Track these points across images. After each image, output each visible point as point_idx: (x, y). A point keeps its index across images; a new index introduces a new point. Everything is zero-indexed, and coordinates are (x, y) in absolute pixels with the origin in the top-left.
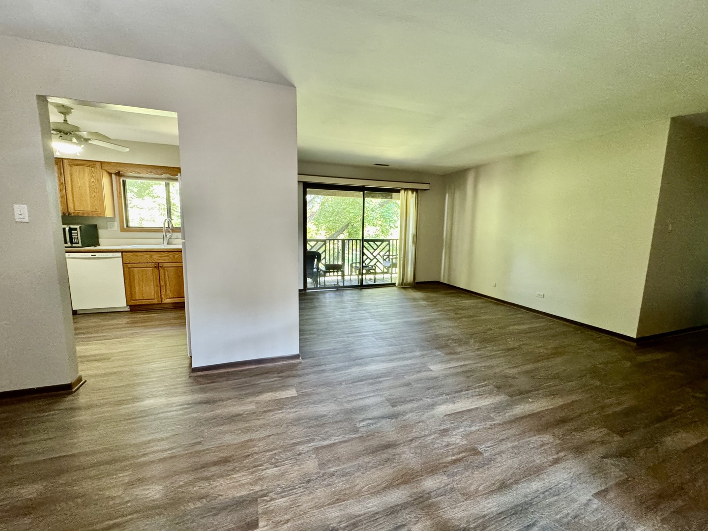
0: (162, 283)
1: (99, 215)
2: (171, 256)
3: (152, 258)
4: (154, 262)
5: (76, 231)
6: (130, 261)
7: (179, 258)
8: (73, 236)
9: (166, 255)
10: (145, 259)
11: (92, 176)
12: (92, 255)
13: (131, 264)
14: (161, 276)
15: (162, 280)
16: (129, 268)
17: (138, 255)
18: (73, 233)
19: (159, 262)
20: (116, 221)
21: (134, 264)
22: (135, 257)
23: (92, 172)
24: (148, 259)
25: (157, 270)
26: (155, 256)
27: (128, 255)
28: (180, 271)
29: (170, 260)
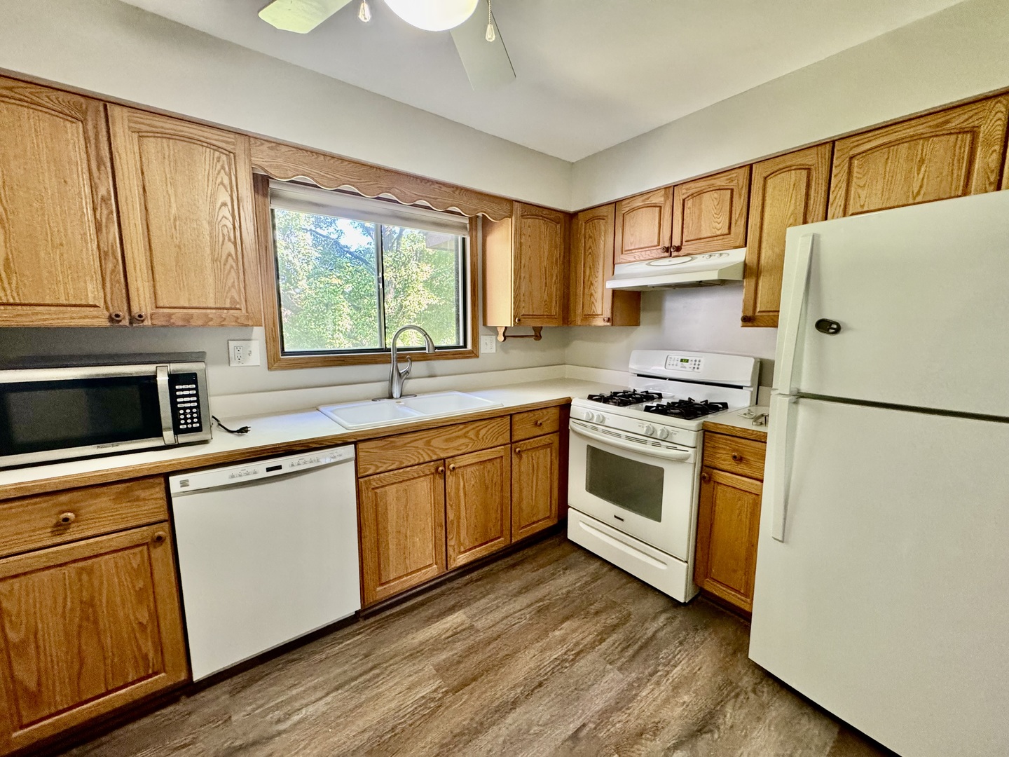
3: (432, 446)
4: (434, 457)
5: (194, 386)
6: (377, 467)
7: (489, 438)
8: (179, 406)
9: (460, 433)
10: (413, 455)
11: (222, 183)
12: (269, 470)
13: (378, 476)
14: (449, 494)
15: (451, 506)
16: (373, 489)
17: (398, 444)
18: (178, 393)
19: (443, 455)
20: (253, 337)
21: (387, 474)
22: (390, 453)
23: (223, 167)
24: (421, 451)
25: (441, 479)
26: (438, 439)
27: (371, 450)
28: (489, 471)
29: (471, 445)
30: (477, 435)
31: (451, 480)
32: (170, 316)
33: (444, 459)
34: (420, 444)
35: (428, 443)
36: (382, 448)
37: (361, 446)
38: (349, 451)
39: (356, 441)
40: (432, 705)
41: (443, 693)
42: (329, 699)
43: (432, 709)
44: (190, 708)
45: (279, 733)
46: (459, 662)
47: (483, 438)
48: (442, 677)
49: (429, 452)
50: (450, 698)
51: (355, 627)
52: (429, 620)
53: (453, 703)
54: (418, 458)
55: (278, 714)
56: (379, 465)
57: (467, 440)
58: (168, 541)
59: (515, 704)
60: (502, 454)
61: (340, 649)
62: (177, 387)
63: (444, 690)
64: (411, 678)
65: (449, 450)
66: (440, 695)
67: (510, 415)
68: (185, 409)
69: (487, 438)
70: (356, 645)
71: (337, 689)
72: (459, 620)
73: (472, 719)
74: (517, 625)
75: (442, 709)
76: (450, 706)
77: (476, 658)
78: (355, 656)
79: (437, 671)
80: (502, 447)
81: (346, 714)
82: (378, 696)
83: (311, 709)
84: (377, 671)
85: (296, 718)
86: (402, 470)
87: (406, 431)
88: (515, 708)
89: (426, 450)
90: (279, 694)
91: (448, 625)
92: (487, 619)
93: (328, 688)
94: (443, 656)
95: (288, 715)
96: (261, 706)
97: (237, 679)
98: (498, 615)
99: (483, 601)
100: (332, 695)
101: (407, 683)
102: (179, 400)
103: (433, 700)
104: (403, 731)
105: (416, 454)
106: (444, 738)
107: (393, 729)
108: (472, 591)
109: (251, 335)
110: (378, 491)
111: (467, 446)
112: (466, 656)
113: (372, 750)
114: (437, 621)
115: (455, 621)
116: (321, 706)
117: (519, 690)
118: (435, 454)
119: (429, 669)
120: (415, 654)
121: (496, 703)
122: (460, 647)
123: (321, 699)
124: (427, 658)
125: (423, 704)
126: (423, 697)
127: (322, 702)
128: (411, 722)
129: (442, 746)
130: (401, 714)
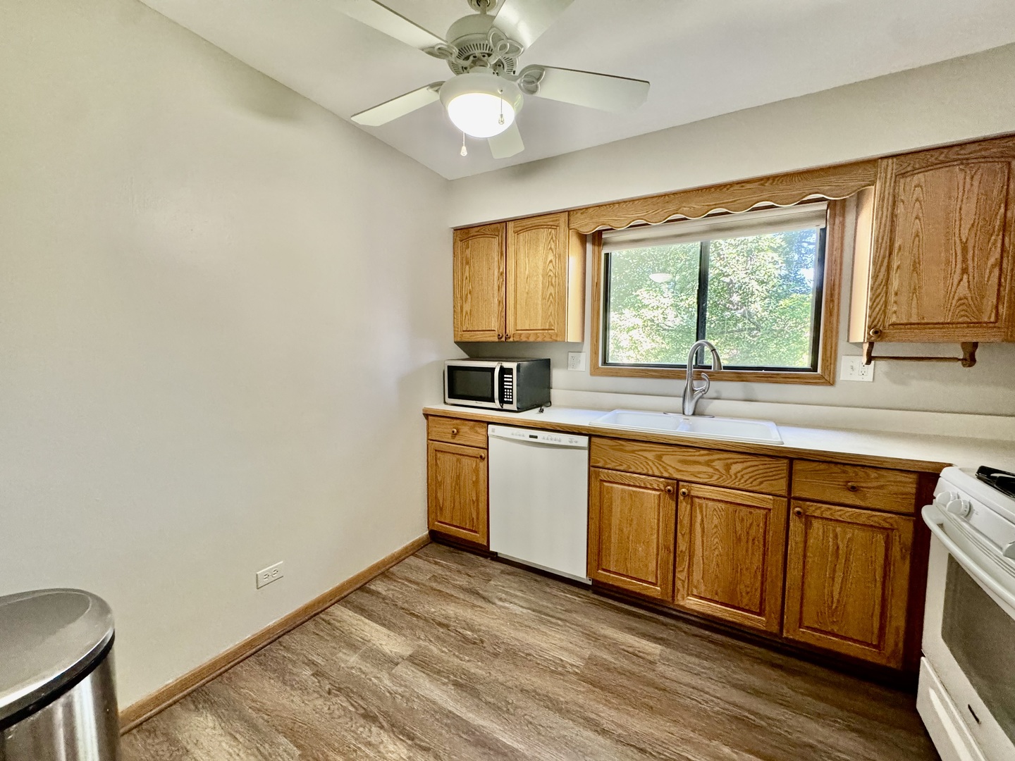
0: (682, 546)
1: (554, 338)
2: (718, 464)
3: (663, 462)
4: (666, 475)
5: (511, 376)
6: (606, 463)
7: (746, 477)
8: (505, 387)
9: (702, 459)
10: (641, 463)
11: (551, 248)
12: (531, 436)
13: (606, 471)
14: (681, 521)
15: (683, 535)
16: (601, 480)
17: (627, 448)
18: (505, 379)
19: (679, 477)
20: (584, 350)
21: (614, 472)
22: (618, 454)
23: (552, 238)
24: (650, 463)
25: (673, 500)
26: (672, 457)
27: (602, 446)
28: (743, 520)
29: (716, 477)
30: (728, 467)
31: (684, 507)
32: (520, 335)
33: (678, 481)
34: (650, 456)
35: (659, 457)
36: (611, 447)
37: (594, 439)
38: (583, 441)
39: (592, 434)
40: (560, 669)
41: (574, 671)
42: (525, 611)
43: (557, 670)
44: (487, 564)
45: (494, 604)
46: (608, 670)
47: (736, 474)
48: (587, 664)
49: (660, 467)
50: (574, 678)
51: (583, 592)
52: (631, 630)
53: (571, 682)
54: (647, 468)
55: (504, 596)
56: (608, 461)
57: (711, 470)
58: (486, 459)
59: (604, 732)
60: (770, 506)
61: (561, 595)
62: (505, 376)
63: (577, 671)
64: (571, 645)
65: (685, 473)
66: (570, 670)
67: (792, 460)
68: (507, 389)
69: (742, 476)
70: (569, 600)
71: (534, 611)
72: (651, 650)
73: (567, 703)
74: (694, 702)
75: (562, 677)
76: (566, 681)
77: (624, 681)
78: (562, 605)
79: (589, 659)
80: (771, 497)
81: (521, 624)
82: (546, 634)
83: (515, 607)
84: (560, 622)
85: (507, 605)
86: (628, 474)
87: (633, 438)
88: (599, 734)
89: (656, 464)
90: (515, 589)
91: (636, 644)
92: (674, 671)
93: (533, 606)
94: (606, 656)
95: (505, 601)
96: (503, 587)
97: (509, 568)
98: (687, 678)
99: (694, 659)
100: (529, 611)
101: (564, 644)
102: (505, 383)
103: (564, 667)
104: (530, 661)
105: (645, 464)
106: (541, 690)
107: (530, 655)
108: (692, 644)
109: (582, 349)
110: (606, 484)
111: (711, 477)
112: (619, 673)
113: (509, 651)
114: (634, 636)
115: (647, 648)
116: (518, 610)
117: (620, 731)
118: (666, 471)
119: (587, 653)
120: (593, 637)
121: (593, 716)
122: (625, 664)
123: (522, 607)
124: (595, 646)
125: (556, 663)
126: (562, 660)
127: (521, 609)
128: (539, 662)
129: (535, 691)
130: (541, 653)
